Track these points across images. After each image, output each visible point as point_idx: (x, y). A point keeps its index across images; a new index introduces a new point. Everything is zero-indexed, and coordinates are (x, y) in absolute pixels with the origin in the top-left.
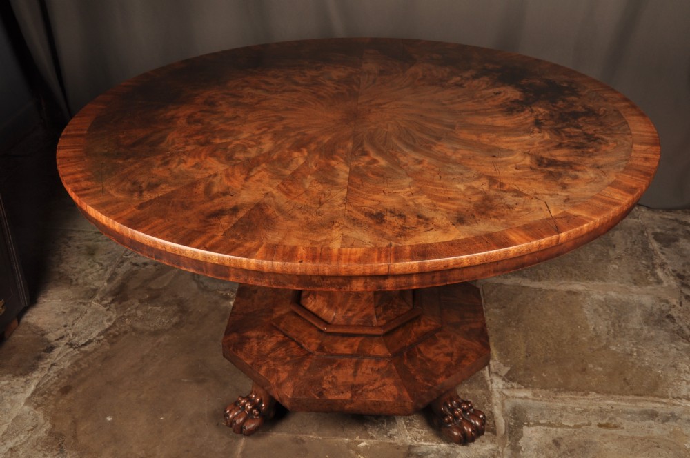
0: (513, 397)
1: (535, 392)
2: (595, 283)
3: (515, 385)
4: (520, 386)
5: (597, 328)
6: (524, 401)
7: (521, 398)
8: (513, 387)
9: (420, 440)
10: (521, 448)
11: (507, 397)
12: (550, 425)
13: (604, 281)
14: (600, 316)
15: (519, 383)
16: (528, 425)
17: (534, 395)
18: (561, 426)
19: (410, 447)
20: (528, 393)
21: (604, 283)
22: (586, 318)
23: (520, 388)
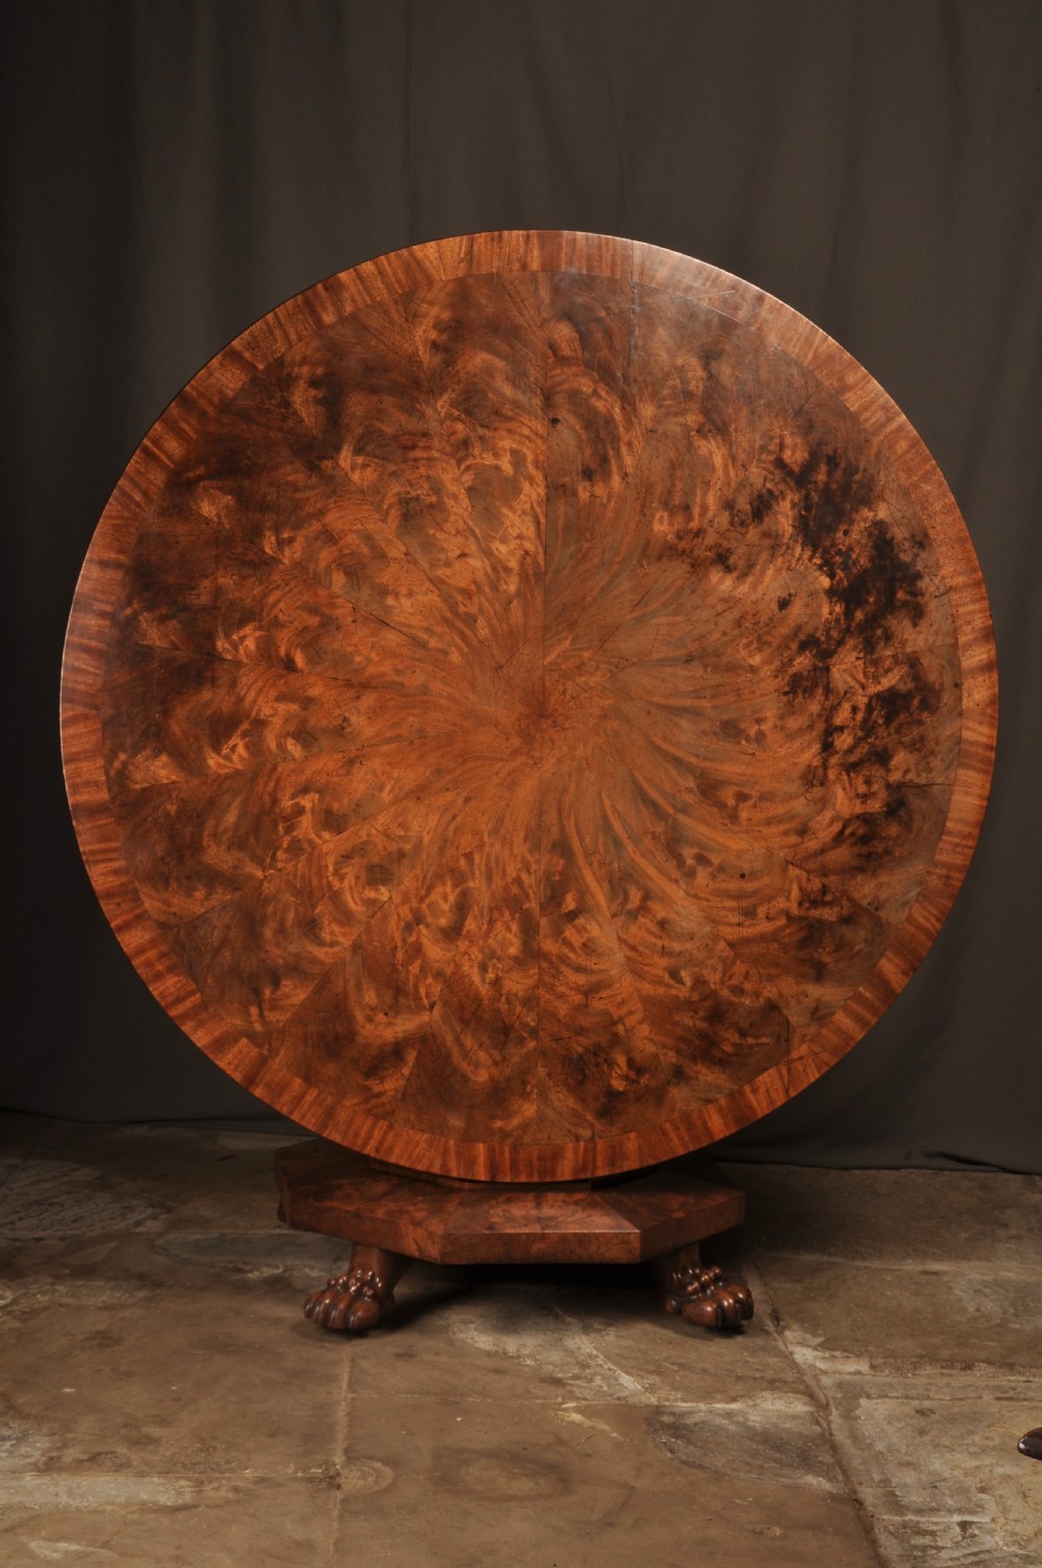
0: (834, 1373)
1: (875, 1363)
2: (973, 1263)
3: (838, 1354)
4: (846, 1354)
5: (983, 1309)
6: (856, 1377)
7: (851, 1373)
8: (835, 1357)
9: (675, 1400)
10: (860, 1417)
11: (825, 1373)
12: (907, 1397)
13: (989, 1260)
14: (986, 1296)
15: (844, 1351)
16: (868, 1397)
17: (873, 1367)
18: (929, 1398)
19: (657, 1407)
20: (863, 1366)
21: (989, 1263)
22: (961, 1300)
23: (847, 1357)
